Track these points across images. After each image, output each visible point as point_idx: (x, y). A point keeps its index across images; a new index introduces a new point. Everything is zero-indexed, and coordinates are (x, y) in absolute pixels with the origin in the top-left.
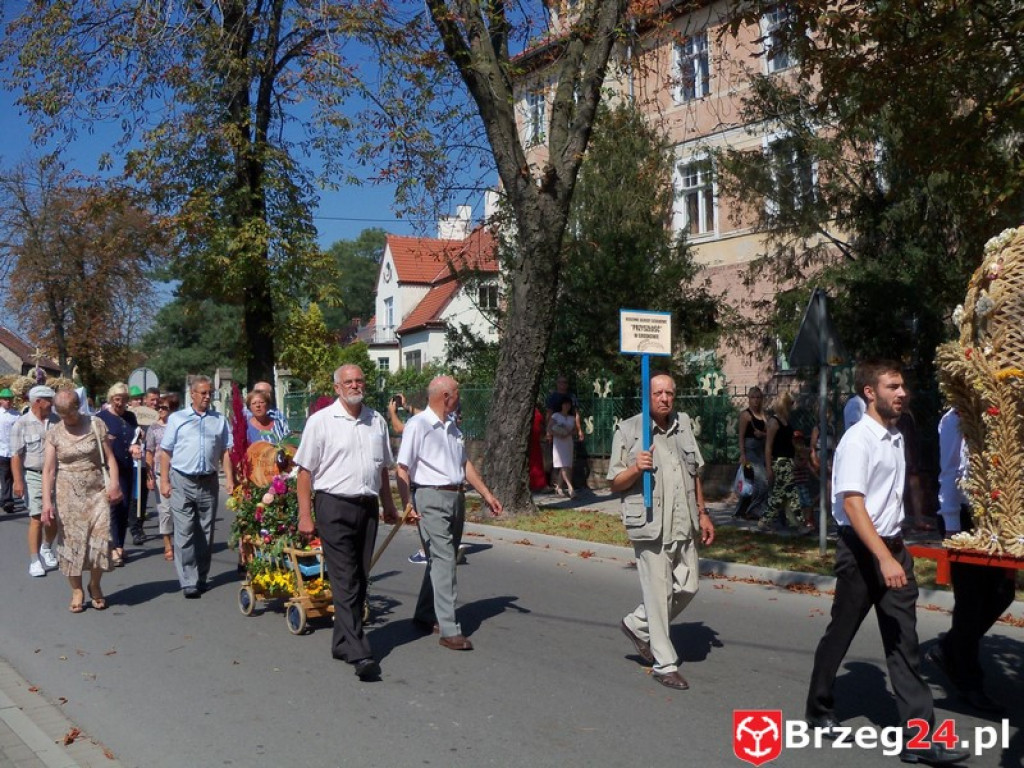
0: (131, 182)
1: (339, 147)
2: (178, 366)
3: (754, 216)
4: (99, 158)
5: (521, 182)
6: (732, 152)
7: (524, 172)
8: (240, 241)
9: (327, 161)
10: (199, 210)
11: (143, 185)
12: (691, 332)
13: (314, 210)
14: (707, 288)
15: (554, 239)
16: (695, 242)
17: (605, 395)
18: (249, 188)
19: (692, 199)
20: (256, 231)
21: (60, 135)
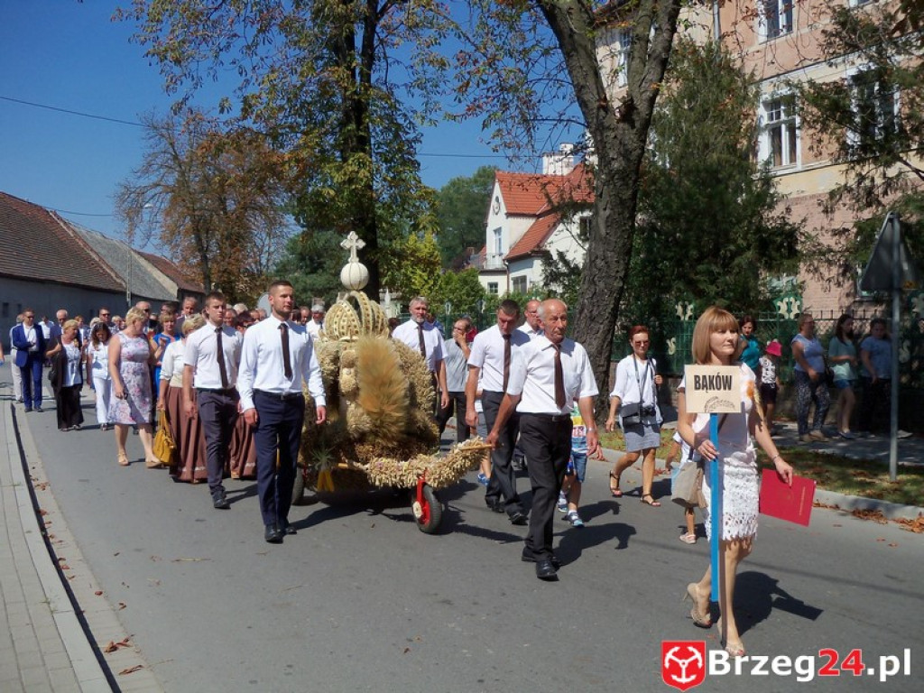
0: (248, 123)
1: (436, 86)
2: (305, 290)
3: (835, 147)
6: (811, 83)
7: (604, 104)
8: (345, 174)
10: (308, 147)
11: (260, 127)
12: (771, 258)
13: (417, 146)
14: (787, 216)
15: (633, 167)
16: (779, 173)
17: (687, 319)
18: (354, 126)
19: (775, 133)
20: (359, 165)
21: (188, 83)
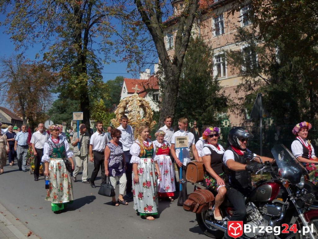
0: (45, 62)
1: (109, 51)
2: (59, 119)
3: (238, 71)
4: (35, 55)
5: (166, 61)
6: (231, 51)
7: (167, 58)
8: (79, 80)
9: (106, 55)
10: (66, 71)
11: (49, 63)
12: (219, 107)
13: (102, 70)
14: (224, 94)
15: (177, 79)
16: (220, 79)
18: (81, 64)
19: (219, 66)
20: (84, 77)
21: (23, 48)
